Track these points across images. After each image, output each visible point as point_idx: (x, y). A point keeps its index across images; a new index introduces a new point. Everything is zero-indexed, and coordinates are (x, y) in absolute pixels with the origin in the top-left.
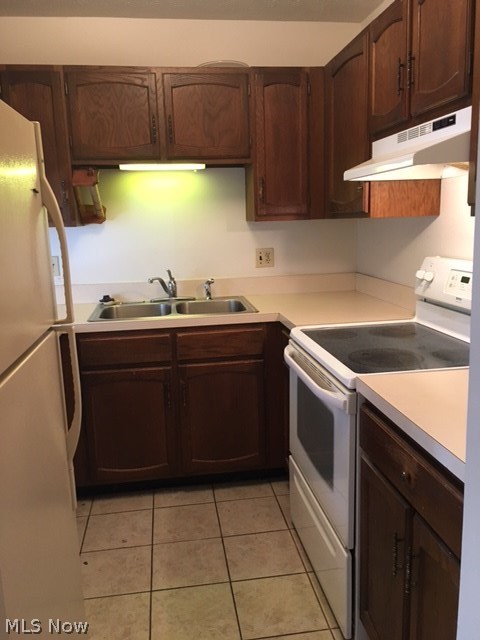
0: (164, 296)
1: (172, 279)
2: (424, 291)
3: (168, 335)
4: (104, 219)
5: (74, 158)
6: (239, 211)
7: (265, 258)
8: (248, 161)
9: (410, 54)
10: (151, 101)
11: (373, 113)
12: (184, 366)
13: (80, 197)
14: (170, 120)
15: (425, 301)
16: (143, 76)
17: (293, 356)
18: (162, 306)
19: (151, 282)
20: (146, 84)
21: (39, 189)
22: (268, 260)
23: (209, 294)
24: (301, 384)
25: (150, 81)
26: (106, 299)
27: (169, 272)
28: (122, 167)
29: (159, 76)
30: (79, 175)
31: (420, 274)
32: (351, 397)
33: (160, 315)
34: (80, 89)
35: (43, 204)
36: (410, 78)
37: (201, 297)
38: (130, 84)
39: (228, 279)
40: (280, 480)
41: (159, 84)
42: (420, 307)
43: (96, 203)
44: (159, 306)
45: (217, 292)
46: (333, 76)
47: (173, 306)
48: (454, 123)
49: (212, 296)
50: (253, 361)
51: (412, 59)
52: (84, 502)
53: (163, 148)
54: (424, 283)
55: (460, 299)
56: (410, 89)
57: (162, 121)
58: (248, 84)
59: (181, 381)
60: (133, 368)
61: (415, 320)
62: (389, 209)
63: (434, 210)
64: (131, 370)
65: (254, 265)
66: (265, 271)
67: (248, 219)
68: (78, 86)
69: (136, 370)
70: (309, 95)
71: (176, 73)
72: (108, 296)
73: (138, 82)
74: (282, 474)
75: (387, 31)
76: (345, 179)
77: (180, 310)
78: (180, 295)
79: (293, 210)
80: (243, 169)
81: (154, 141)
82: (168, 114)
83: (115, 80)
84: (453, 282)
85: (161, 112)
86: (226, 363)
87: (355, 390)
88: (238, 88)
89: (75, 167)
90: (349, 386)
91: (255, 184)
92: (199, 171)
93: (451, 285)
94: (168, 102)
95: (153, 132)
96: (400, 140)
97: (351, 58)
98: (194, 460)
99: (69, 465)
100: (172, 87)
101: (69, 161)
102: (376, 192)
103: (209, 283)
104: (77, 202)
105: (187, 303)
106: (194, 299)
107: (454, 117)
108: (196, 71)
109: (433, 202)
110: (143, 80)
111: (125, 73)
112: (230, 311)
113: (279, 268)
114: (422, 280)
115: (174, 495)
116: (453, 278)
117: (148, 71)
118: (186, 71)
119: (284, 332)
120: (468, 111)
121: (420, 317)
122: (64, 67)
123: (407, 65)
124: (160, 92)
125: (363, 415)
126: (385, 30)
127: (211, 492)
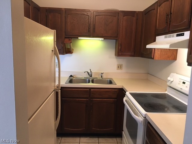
0: (88, 76)
1: (91, 71)
2: (170, 84)
3: (88, 90)
4: (73, 53)
5: (65, 35)
6: (113, 52)
7: (120, 67)
8: (117, 38)
9: (171, 12)
10: (89, 20)
11: (157, 28)
12: (92, 99)
13: (66, 46)
14: (94, 26)
15: (170, 87)
16: (88, 12)
17: (126, 101)
18: (87, 79)
19: (85, 72)
20: (88, 14)
21: (54, 50)
22: (121, 68)
23: (102, 77)
24: (128, 111)
25: (89, 14)
26: (71, 76)
27: (90, 70)
28: (79, 38)
29: (92, 12)
30: (67, 40)
31: (169, 78)
32: (144, 120)
33: (86, 83)
34: (69, 15)
35: (55, 54)
36: (170, 19)
37: (99, 77)
38: (84, 14)
39: (108, 73)
40: (119, 137)
41: (92, 15)
42: (168, 89)
43: (71, 48)
44: (86, 80)
45: (104, 76)
46: (145, 15)
47: (91, 80)
48: (183, 35)
49: (103, 77)
50: (113, 100)
51: (171, 13)
52: (59, 138)
53: (91, 33)
54: (170, 81)
55: (182, 89)
56: (170, 23)
57: (92, 25)
58: (118, 16)
59: (91, 104)
60: (77, 98)
61: (166, 92)
62: (160, 57)
63: (175, 58)
64: (77, 99)
65: (116, 69)
66: (119, 71)
67: (115, 55)
68: (68, 14)
69: (78, 99)
70: (137, 19)
71: (97, 12)
72: (72, 75)
73: (86, 14)
74: (120, 135)
75: (163, 4)
76: (147, 48)
77: (93, 82)
78: (93, 76)
79: (129, 54)
80: (115, 40)
81: (89, 31)
82: (94, 24)
83: (79, 13)
84: (180, 83)
85: (92, 23)
86: (105, 100)
87: (145, 117)
88: (115, 17)
89: (65, 38)
90: (144, 116)
91: (118, 45)
92: (101, 40)
93: (179, 84)
94: (94, 20)
95: (89, 28)
96: (165, 38)
97: (151, 10)
98: (93, 128)
99: (55, 132)
100: (96, 16)
101: (64, 36)
102: (156, 52)
103: (102, 74)
104: (65, 47)
105: (95, 79)
106: (97, 78)
107: (184, 33)
108: (103, 11)
109: (175, 56)
110: (87, 13)
111: (82, 11)
112: (108, 84)
113: (124, 70)
114: (170, 80)
115: (86, 139)
116: (180, 82)
117: (89, 11)
118: (100, 11)
119: (124, 92)
120: (189, 32)
121: (168, 92)
122: (65, 9)
123: (169, 15)
124: (92, 17)
125: (147, 126)
126: (163, 3)
127: (98, 139)
